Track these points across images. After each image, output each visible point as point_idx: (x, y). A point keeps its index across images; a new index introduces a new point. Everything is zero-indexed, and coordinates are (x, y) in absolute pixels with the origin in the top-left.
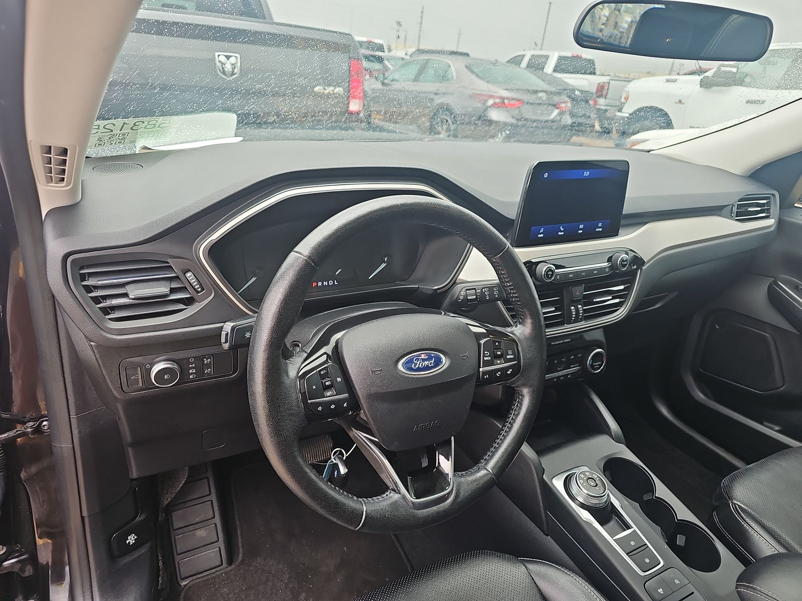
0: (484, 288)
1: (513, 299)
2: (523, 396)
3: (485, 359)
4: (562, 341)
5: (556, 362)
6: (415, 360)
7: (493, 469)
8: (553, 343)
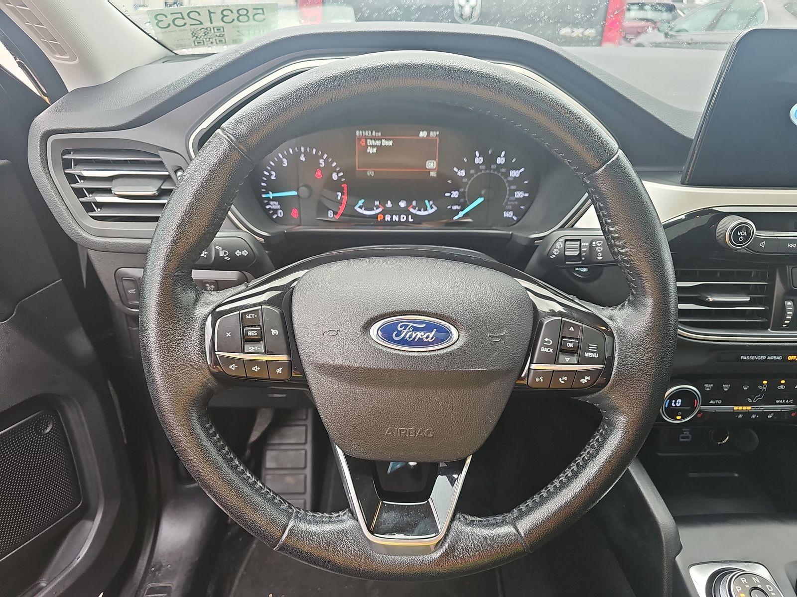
0: (596, 240)
1: (619, 258)
2: (612, 426)
3: (543, 349)
4: (765, 358)
5: (745, 388)
6: (401, 327)
7: (529, 532)
8: (743, 358)
